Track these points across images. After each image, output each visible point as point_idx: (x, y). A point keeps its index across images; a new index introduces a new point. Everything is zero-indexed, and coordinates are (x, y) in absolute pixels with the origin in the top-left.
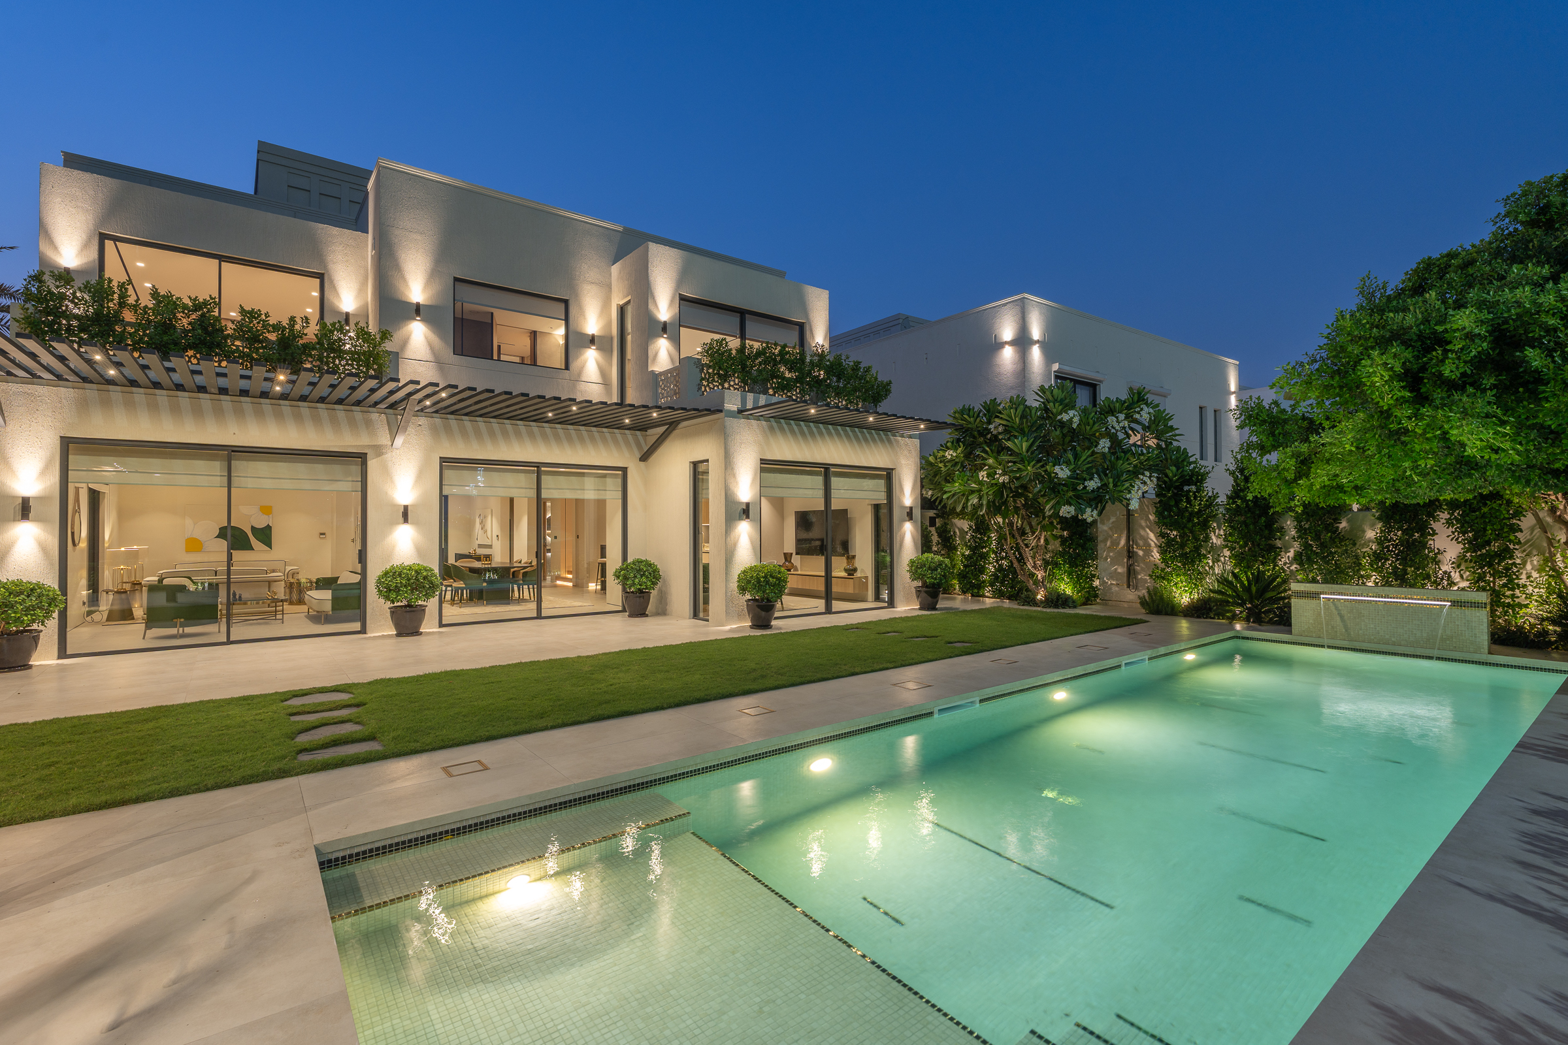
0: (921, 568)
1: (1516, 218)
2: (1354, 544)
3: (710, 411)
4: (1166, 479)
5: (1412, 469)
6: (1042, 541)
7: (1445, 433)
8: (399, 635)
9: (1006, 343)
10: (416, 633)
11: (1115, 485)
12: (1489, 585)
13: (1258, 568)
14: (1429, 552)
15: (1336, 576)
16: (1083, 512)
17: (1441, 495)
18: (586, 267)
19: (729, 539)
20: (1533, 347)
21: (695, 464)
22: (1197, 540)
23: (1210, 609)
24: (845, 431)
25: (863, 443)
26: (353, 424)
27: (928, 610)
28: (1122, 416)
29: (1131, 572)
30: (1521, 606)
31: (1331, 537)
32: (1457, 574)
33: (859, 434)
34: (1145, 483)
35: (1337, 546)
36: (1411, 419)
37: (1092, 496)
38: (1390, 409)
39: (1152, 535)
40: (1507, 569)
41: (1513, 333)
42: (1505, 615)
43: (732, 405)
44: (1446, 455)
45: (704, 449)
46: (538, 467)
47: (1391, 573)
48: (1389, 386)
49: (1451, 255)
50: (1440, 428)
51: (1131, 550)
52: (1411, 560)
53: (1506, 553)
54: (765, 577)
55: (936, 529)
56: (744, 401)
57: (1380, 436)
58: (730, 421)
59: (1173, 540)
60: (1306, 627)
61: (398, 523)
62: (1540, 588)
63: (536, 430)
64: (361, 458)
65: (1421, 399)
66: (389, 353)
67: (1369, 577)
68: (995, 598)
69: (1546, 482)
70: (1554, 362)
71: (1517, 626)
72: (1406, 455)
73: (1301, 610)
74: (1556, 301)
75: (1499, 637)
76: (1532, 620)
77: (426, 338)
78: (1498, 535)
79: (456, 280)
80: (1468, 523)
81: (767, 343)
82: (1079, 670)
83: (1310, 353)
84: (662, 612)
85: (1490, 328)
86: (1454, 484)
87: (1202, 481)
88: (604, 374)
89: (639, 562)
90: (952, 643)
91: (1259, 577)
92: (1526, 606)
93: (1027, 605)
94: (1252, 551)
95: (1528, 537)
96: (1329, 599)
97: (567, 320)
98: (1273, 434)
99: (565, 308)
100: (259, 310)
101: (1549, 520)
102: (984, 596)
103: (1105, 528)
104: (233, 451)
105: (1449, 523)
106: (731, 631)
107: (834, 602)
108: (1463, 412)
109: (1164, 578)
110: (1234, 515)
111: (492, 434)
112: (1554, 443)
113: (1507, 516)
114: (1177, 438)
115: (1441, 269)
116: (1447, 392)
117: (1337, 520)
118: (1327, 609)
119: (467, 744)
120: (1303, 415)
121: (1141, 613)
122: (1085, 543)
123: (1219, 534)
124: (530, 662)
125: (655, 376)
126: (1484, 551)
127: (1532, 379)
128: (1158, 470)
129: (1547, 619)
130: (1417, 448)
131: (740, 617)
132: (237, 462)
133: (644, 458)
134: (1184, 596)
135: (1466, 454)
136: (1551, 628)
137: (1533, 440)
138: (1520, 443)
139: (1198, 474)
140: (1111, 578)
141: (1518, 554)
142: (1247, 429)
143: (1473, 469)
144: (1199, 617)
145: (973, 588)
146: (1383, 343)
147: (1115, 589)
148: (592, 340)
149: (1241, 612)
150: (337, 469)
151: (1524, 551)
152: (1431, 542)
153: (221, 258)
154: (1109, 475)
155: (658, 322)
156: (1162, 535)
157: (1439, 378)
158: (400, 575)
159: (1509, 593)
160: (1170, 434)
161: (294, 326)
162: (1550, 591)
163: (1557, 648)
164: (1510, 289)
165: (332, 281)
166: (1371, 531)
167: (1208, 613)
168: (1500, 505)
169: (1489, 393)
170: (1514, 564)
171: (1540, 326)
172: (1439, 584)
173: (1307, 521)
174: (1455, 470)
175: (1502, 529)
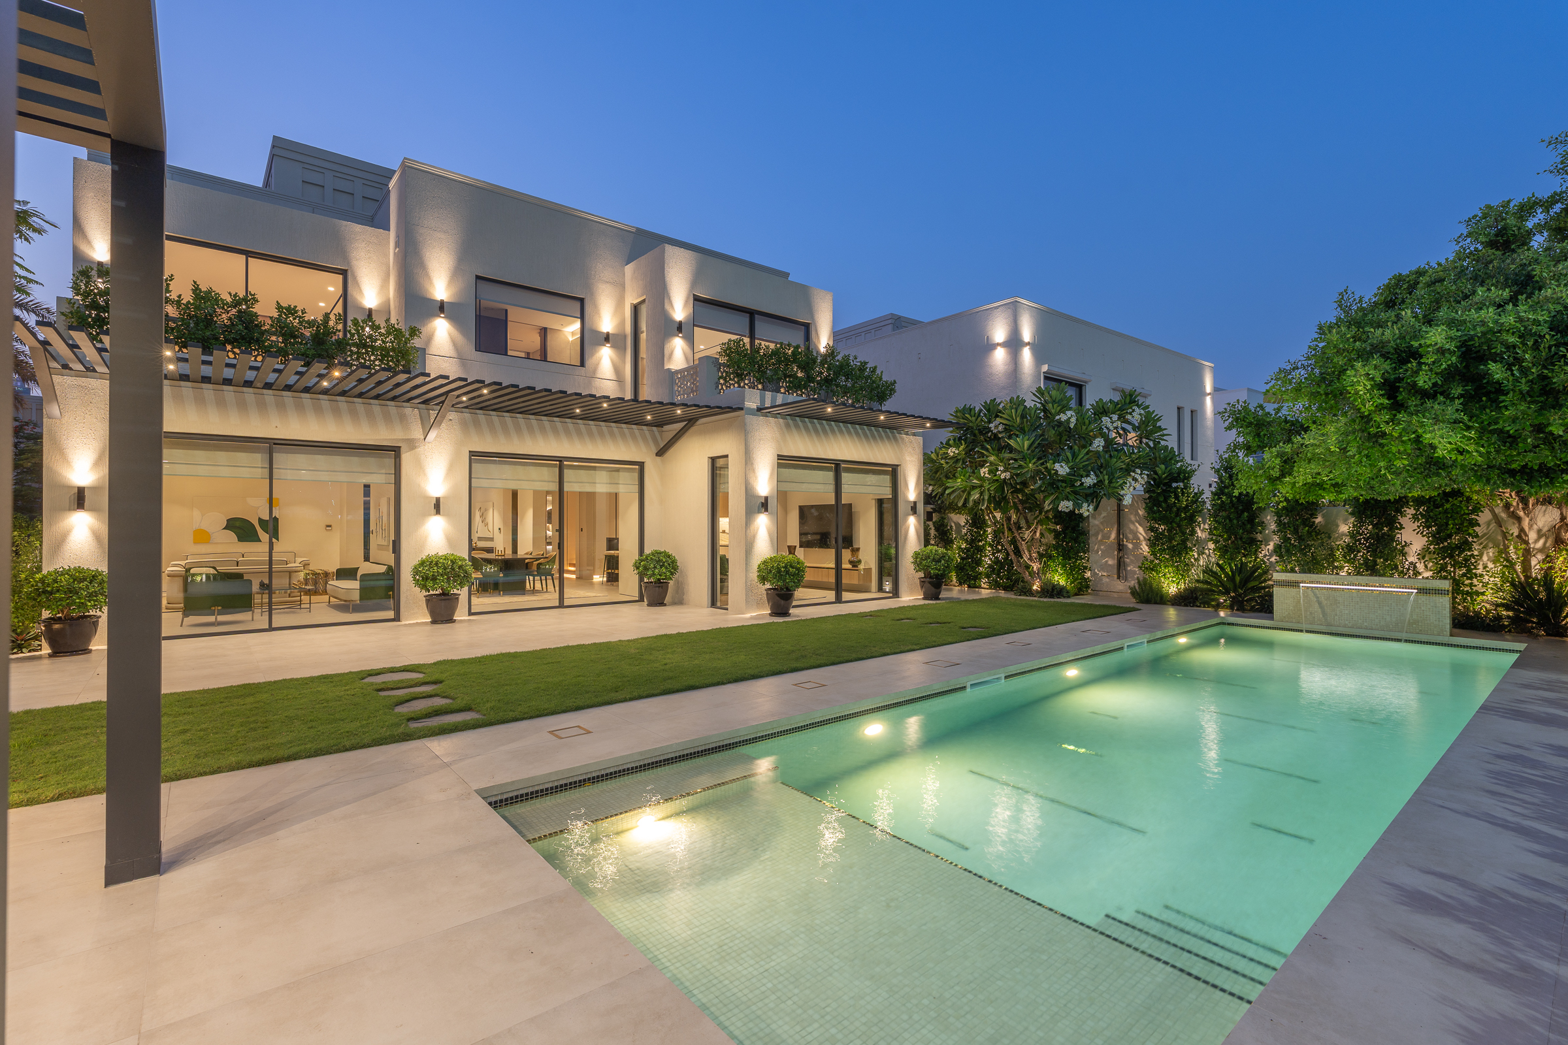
0: (926, 559)
1: (1477, 239)
2: (1330, 537)
3: (731, 409)
4: (1156, 476)
5: (1386, 469)
6: (1038, 534)
7: (1419, 437)
8: (434, 622)
9: (998, 344)
10: (450, 620)
11: (1110, 482)
12: (1450, 574)
13: (1241, 560)
14: (1397, 545)
15: (1313, 566)
16: (1080, 507)
17: (1410, 493)
18: (601, 266)
19: (748, 531)
20: (1495, 362)
21: (713, 460)
22: (1184, 533)
23: (1196, 598)
24: (855, 429)
25: (872, 441)
26: (388, 418)
27: (931, 600)
28: (1115, 417)
29: (1120, 564)
30: (1478, 594)
31: (1308, 531)
32: (1422, 564)
33: (868, 432)
34: (1135, 480)
35: (1313, 540)
36: (1388, 423)
37: (1088, 491)
38: (1370, 414)
39: (1141, 529)
40: (1466, 560)
41: (1478, 349)
42: (1464, 602)
43: (752, 403)
44: (1418, 456)
45: (723, 444)
46: (560, 461)
47: (1362, 564)
48: (1370, 394)
49: (1420, 273)
50: (1414, 433)
51: (1121, 543)
52: (1381, 552)
53: (1465, 545)
54: (785, 567)
55: (934, 523)
56: (763, 400)
57: (1360, 439)
58: (750, 419)
59: (1161, 534)
60: (1287, 613)
61: (431, 515)
62: (1495, 577)
63: (559, 425)
64: (395, 452)
65: (1397, 406)
66: (418, 350)
67: (1342, 568)
68: (990, 588)
69: (1504, 480)
70: (1513, 375)
71: (1474, 611)
72: (1383, 456)
73: (1282, 599)
74: (1515, 321)
75: (1459, 621)
76: (1488, 606)
77: (450, 334)
78: (1458, 529)
79: (478, 277)
80: (1432, 518)
81: (781, 344)
82: (1088, 651)
83: (1292, 361)
84: (679, 601)
85: (1458, 344)
86: (1424, 483)
87: (1188, 478)
88: (618, 371)
89: (658, 553)
90: (965, 628)
91: (1242, 568)
92: (1483, 594)
93: (1023, 595)
94: (1235, 544)
95: (1485, 531)
96: (1308, 588)
97: (582, 318)
98: (1258, 435)
99: (581, 306)
100: (296, 307)
101: (1503, 515)
102: (980, 587)
103: (1097, 522)
104: (275, 444)
105: (1415, 518)
106: (752, 618)
107: (844, 594)
108: (1434, 418)
109: (1152, 570)
110: (1219, 510)
111: (518, 429)
112: (1511, 446)
113: (1467, 512)
114: (1165, 438)
115: (1410, 286)
116: (1420, 400)
117: (1313, 515)
118: (1306, 596)
119: (559, 713)
120: (1286, 418)
121: (1132, 602)
122: (1077, 537)
123: (1204, 528)
124: (578, 645)
125: (672, 374)
126: (1446, 544)
127: (1493, 390)
128: (1148, 468)
129: (1502, 605)
130: (1394, 449)
131: (759, 605)
132: (277, 454)
133: (661, 453)
134: (1172, 586)
135: (1436, 455)
136: (1504, 613)
137: (1493, 444)
138: (1483, 446)
139: (1185, 472)
140: (1102, 569)
141: (1475, 546)
142: (1234, 430)
143: (1440, 468)
144: (1186, 605)
145: (969, 578)
146: (1364, 356)
147: (1105, 580)
148: (607, 338)
149: (1225, 601)
150: (371, 461)
151: (1481, 544)
152: (1399, 536)
153: (248, 254)
154: (1105, 472)
155: (672, 321)
156: (1152, 529)
157: (1414, 389)
158: (436, 564)
159: (1467, 582)
160: (1159, 434)
161: (328, 323)
162: (1504, 579)
163: (1510, 631)
164: (1475, 310)
165: (355, 278)
166: (1344, 525)
167: (1195, 602)
168: (1461, 502)
169: (1457, 401)
170: (1472, 556)
171: (1502, 344)
172: (1406, 574)
173: (1287, 516)
174: (1425, 470)
175: (1462, 524)
